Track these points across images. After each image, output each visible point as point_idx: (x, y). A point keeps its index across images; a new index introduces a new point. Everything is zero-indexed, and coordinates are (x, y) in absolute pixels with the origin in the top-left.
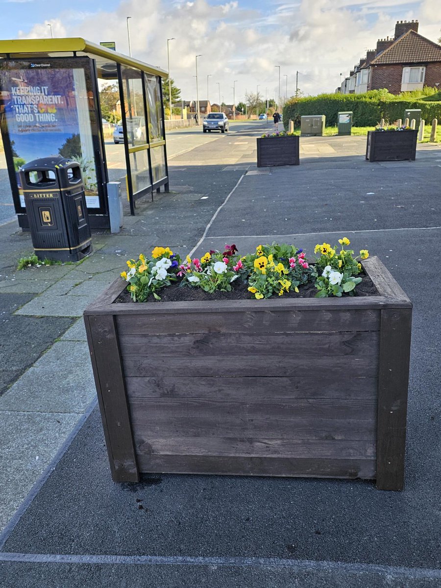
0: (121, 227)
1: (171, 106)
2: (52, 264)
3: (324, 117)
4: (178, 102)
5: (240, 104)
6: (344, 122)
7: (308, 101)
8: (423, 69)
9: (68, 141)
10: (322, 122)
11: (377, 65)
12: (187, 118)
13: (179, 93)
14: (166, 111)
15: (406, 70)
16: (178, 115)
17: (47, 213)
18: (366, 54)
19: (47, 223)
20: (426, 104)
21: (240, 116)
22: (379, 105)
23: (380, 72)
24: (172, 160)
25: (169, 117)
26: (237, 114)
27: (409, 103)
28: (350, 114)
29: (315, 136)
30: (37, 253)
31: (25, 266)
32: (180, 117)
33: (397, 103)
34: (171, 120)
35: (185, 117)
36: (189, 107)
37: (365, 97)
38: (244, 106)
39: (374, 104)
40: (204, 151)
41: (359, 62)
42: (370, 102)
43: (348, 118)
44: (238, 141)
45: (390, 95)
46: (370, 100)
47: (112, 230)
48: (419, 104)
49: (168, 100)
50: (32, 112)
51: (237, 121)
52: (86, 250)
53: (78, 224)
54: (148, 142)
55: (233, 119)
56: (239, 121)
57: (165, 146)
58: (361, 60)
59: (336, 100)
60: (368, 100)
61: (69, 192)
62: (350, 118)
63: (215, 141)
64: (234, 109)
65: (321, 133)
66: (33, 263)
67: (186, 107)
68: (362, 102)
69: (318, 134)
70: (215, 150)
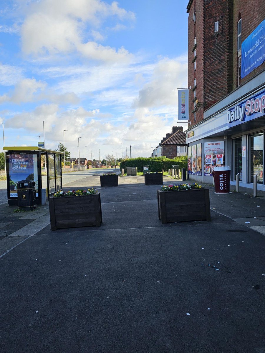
0: (45, 203)
1: (65, 161)
2: (24, 211)
3: (137, 168)
4: (69, 159)
5: (103, 160)
6: (145, 170)
7: (131, 161)
8: (186, 147)
9: (30, 175)
10: (136, 170)
11: (164, 145)
12: (74, 167)
13: (69, 154)
14: (63, 163)
15: (178, 147)
16: (68, 165)
17: (24, 196)
18: (163, 139)
19: (24, 199)
20: (183, 163)
21: (103, 166)
22: (162, 163)
23: (166, 148)
24: (64, 185)
25: (63, 166)
26: (102, 165)
27: (175, 162)
28: (148, 167)
29: (133, 176)
30: (19, 208)
31: (16, 212)
32: (70, 166)
33: (170, 162)
34: (65, 168)
35: (73, 166)
36: (75, 162)
37: (156, 159)
38: (105, 161)
39: (159, 162)
40: (79, 182)
41: (161, 142)
42: (158, 162)
43: (147, 168)
44: (96, 178)
45: (167, 158)
46: (158, 161)
47: (42, 204)
48: (180, 162)
49: (63, 158)
50: (18, 167)
51: (102, 169)
52: (35, 208)
53: (33, 199)
54: (55, 176)
55: (99, 168)
56: (103, 169)
57: (61, 178)
58: (161, 141)
59: (143, 160)
60: (157, 160)
61: (32, 189)
62: (148, 168)
63: (86, 178)
64: (100, 163)
65: (136, 174)
66: (18, 211)
67: (73, 161)
68: (155, 161)
69: (135, 175)
70: (85, 181)
